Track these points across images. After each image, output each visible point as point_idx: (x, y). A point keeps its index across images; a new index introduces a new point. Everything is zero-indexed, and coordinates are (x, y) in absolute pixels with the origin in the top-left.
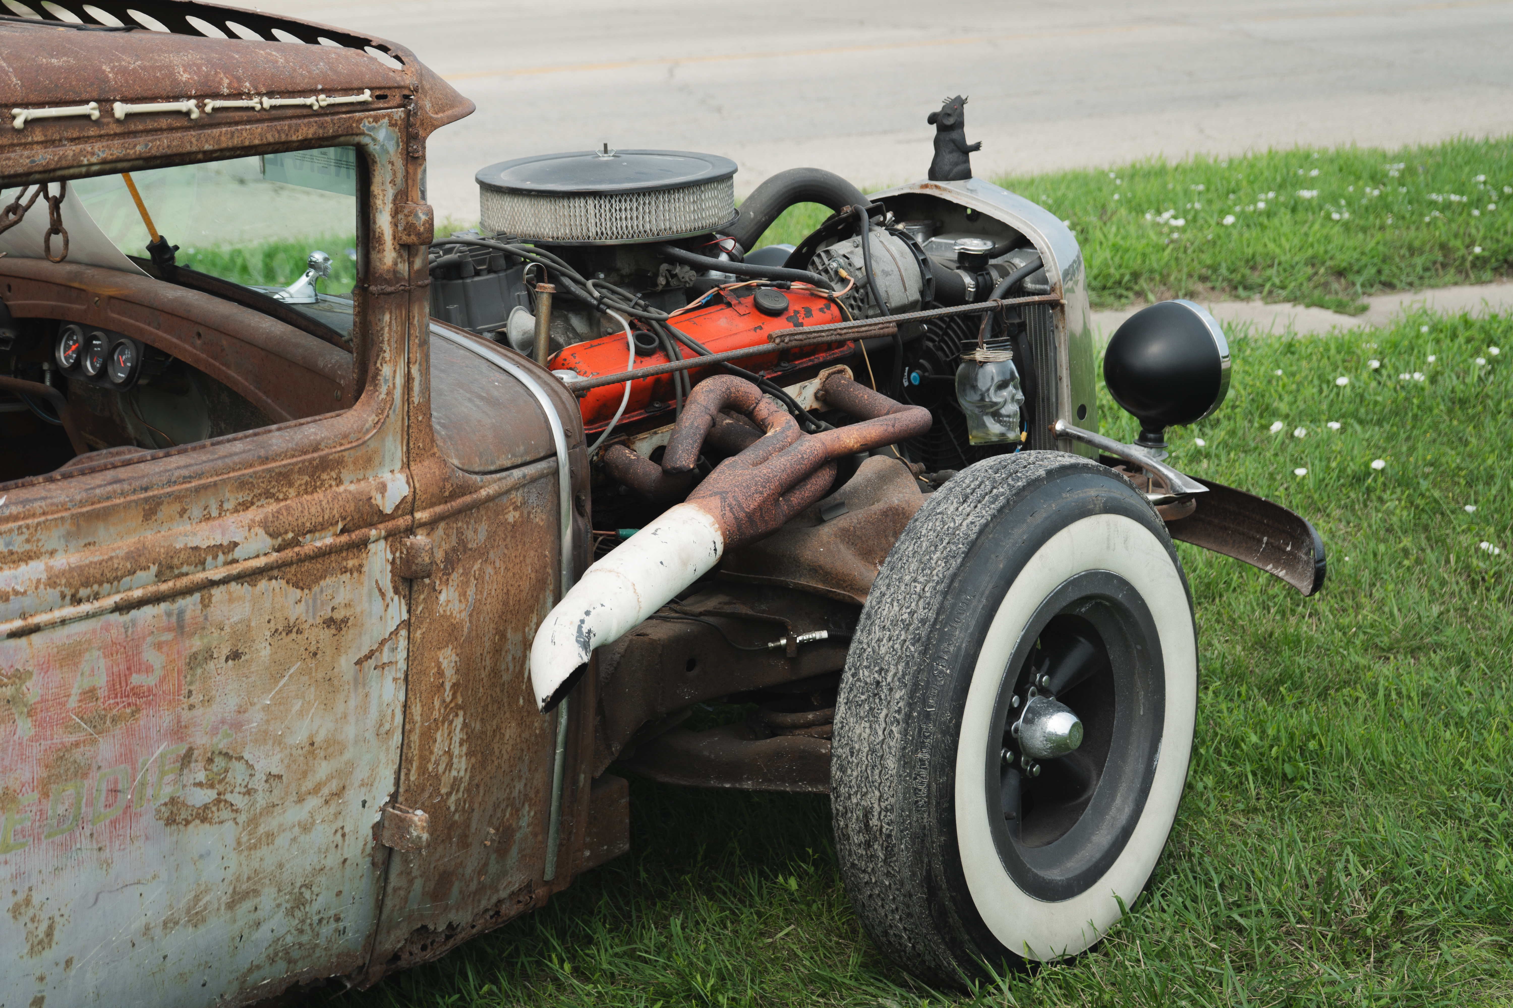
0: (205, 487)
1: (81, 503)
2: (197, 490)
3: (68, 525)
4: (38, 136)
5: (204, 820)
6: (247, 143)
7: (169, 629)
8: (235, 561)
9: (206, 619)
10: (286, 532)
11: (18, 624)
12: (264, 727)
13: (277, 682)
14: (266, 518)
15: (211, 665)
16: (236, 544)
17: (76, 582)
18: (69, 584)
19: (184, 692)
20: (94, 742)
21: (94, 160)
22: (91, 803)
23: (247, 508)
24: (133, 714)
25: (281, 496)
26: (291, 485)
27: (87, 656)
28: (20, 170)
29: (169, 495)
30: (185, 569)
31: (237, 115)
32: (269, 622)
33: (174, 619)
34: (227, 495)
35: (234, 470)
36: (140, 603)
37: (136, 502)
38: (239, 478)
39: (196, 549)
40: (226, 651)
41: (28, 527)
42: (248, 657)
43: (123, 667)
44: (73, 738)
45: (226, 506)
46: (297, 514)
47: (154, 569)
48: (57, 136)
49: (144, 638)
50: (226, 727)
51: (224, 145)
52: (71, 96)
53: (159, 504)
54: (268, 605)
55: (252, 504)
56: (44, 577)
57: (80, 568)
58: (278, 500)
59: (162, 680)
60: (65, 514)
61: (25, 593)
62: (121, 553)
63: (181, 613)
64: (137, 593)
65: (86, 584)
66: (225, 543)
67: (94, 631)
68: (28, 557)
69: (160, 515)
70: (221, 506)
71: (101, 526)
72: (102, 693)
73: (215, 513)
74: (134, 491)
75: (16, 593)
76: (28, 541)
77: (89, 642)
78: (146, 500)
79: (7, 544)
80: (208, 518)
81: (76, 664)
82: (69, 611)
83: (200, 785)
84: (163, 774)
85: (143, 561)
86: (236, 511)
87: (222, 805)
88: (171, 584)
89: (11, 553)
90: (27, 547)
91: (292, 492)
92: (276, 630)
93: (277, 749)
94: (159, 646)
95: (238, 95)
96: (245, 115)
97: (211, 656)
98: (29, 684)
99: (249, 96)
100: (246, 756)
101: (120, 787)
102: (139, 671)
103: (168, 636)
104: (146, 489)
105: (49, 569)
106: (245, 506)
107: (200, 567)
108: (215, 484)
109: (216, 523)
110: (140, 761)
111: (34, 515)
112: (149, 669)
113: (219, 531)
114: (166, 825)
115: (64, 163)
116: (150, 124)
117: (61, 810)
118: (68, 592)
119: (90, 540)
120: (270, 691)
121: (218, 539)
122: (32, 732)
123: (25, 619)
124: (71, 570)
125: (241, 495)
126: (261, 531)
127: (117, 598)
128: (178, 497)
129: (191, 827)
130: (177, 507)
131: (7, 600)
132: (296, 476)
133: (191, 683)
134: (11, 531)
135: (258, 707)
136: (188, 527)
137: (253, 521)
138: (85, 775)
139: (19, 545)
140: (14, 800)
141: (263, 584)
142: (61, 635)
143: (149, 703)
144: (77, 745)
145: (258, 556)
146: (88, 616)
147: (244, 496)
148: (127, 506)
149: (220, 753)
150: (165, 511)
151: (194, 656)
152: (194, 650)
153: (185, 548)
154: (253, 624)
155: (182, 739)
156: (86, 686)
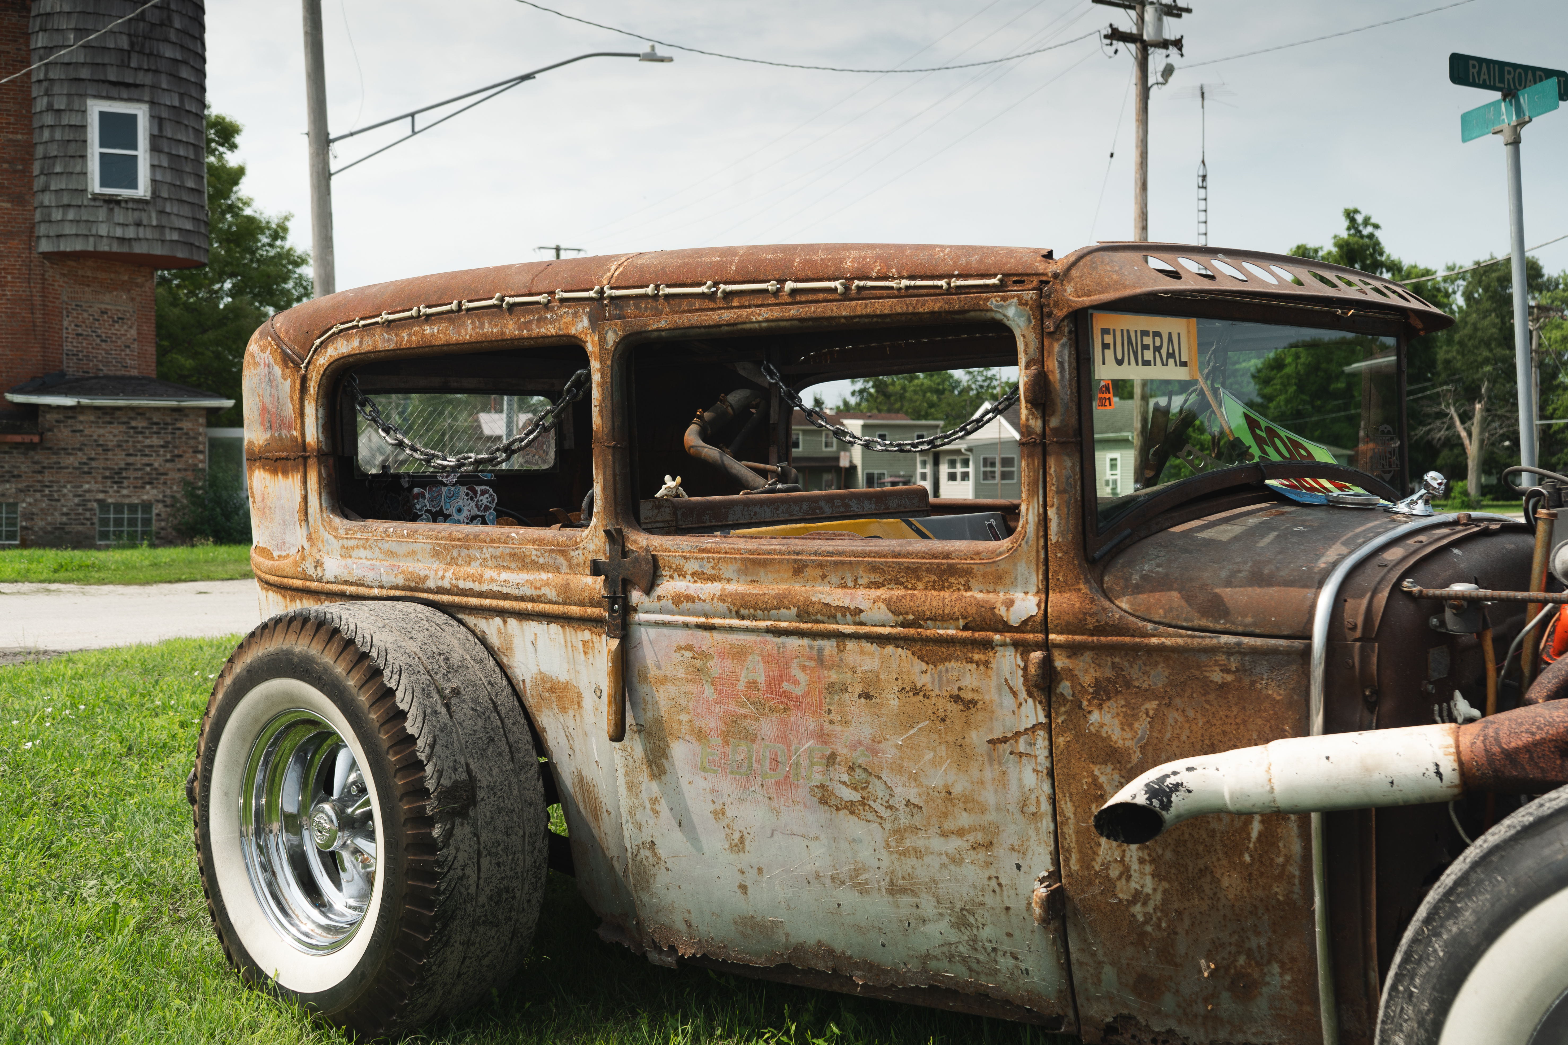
0: (843, 563)
1: (751, 552)
2: (836, 563)
3: (739, 564)
4: (735, 303)
5: (852, 813)
6: (878, 312)
7: (811, 659)
8: (861, 624)
9: (841, 660)
10: (907, 613)
11: (702, 620)
12: (899, 761)
13: (908, 730)
14: (891, 598)
15: (846, 696)
16: (861, 611)
17: (738, 603)
18: (733, 603)
19: (825, 708)
20: (757, 719)
21: (760, 318)
22: (759, 762)
23: (879, 588)
24: (785, 710)
25: (910, 586)
26: (919, 579)
27: (750, 657)
28: (712, 323)
29: (813, 561)
30: (819, 617)
31: (878, 293)
32: (897, 679)
33: (815, 652)
34: (861, 573)
35: (869, 556)
36: (787, 633)
37: (788, 560)
38: (871, 562)
39: (827, 605)
40: (858, 690)
41: (713, 558)
42: (877, 700)
43: (776, 674)
44: (743, 711)
45: (860, 581)
46: (919, 602)
47: (794, 610)
48: (747, 303)
49: (792, 659)
50: (862, 748)
51: (859, 313)
52: (762, 277)
53: (807, 566)
54: (895, 666)
55: (883, 585)
56: (718, 594)
57: (743, 595)
58: (906, 588)
59: (807, 693)
60: (738, 556)
61: (704, 601)
62: (772, 593)
63: (820, 650)
64: (784, 625)
65: (745, 607)
66: (852, 607)
67: (755, 642)
68: (713, 579)
69: (805, 574)
70: (856, 580)
71: (762, 571)
72: (761, 686)
73: (850, 584)
74: (789, 553)
75: (700, 599)
76: (713, 568)
77: (752, 648)
78: (795, 561)
79: (701, 567)
80: (844, 586)
81: (743, 661)
82: (735, 622)
83: (844, 783)
84: (812, 764)
85: (786, 602)
86: (868, 586)
87: (867, 808)
88: (810, 625)
89: (703, 573)
90: (713, 572)
91: (920, 585)
92: (904, 689)
93: (913, 784)
94: (804, 668)
95: (886, 278)
96: (885, 292)
97: (846, 690)
98: (711, 663)
99: (894, 278)
100: (884, 778)
101: (780, 759)
102: (789, 681)
103: (812, 664)
104: (798, 554)
105: (724, 589)
106: (877, 585)
107: (832, 620)
108: (851, 562)
109: (849, 591)
110: (794, 747)
111: (719, 552)
112: (796, 682)
113: (849, 598)
114: (820, 803)
115: (740, 320)
116: (811, 297)
117: (739, 758)
118: (734, 609)
119: (754, 578)
120: (902, 735)
121: (846, 602)
122: (715, 696)
123: (707, 618)
124: (737, 594)
125: (872, 576)
126: (883, 607)
127: (769, 623)
128: (820, 565)
129: (842, 813)
130: (819, 572)
131: (694, 602)
132: (924, 574)
133: (830, 704)
134: (703, 558)
135: (891, 743)
136: (827, 589)
137: (879, 597)
138: (753, 741)
139: (708, 569)
140: (706, 737)
141: (890, 649)
142: (732, 638)
143: (798, 707)
144: (745, 717)
145: (884, 626)
146: (747, 630)
147: (874, 577)
148: (781, 562)
149: (860, 766)
150: (809, 572)
151: (832, 685)
152: (832, 680)
153: (819, 602)
154: (882, 677)
155: (825, 743)
156: (751, 678)
